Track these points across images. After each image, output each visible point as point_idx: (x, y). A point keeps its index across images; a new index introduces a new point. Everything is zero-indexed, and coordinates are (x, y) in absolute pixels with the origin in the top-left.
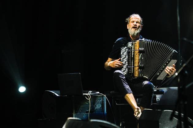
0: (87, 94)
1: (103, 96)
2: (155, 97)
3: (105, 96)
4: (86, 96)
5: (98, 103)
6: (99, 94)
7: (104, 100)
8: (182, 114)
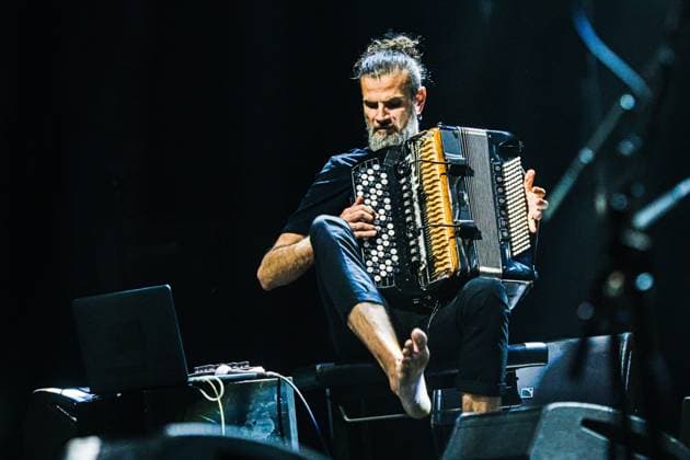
0: (206, 378)
1: (279, 383)
2: (512, 379)
3: (289, 380)
4: (205, 385)
5: (259, 417)
6: (260, 376)
7: (285, 398)
8: (635, 419)
